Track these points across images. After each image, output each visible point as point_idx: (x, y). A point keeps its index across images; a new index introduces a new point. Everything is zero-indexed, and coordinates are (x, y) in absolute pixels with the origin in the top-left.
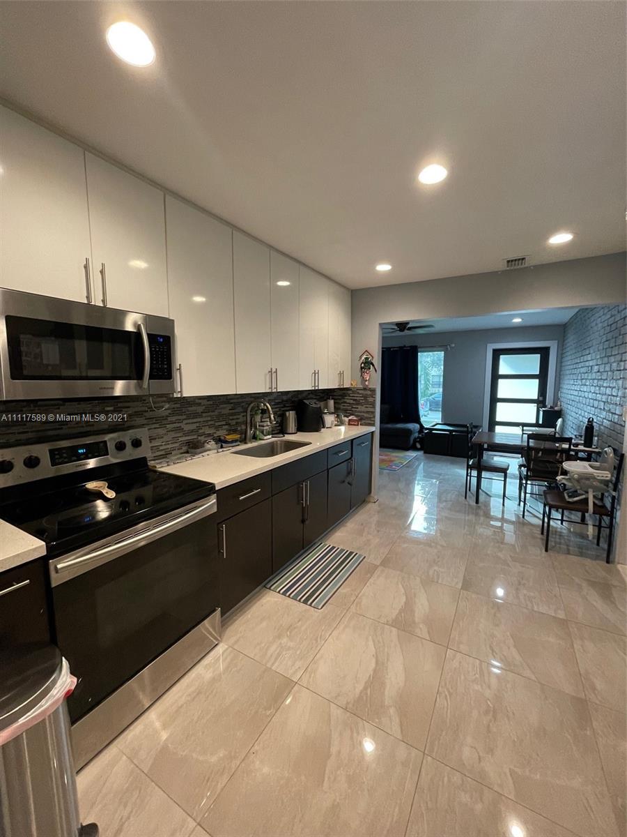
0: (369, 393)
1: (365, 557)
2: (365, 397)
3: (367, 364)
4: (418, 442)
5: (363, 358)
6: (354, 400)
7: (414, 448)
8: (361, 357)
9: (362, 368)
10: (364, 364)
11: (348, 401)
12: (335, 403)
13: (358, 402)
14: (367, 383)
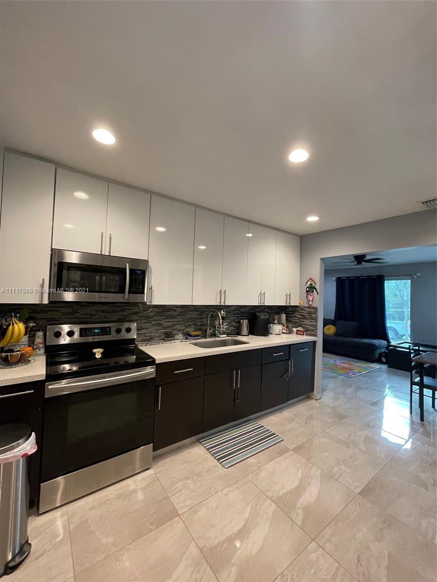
0: (313, 310)
1: (283, 440)
2: (310, 313)
3: (311, 289)
4: (383, 356)
5: (308, 284)
6: (301, 315)
7: (379, 361)
8: (306, 283)
9: (307, 291)
10: (309, 288)
11: (297, 316)
12: (286, 317)
13: (304, 318)
14: (310, 303)
